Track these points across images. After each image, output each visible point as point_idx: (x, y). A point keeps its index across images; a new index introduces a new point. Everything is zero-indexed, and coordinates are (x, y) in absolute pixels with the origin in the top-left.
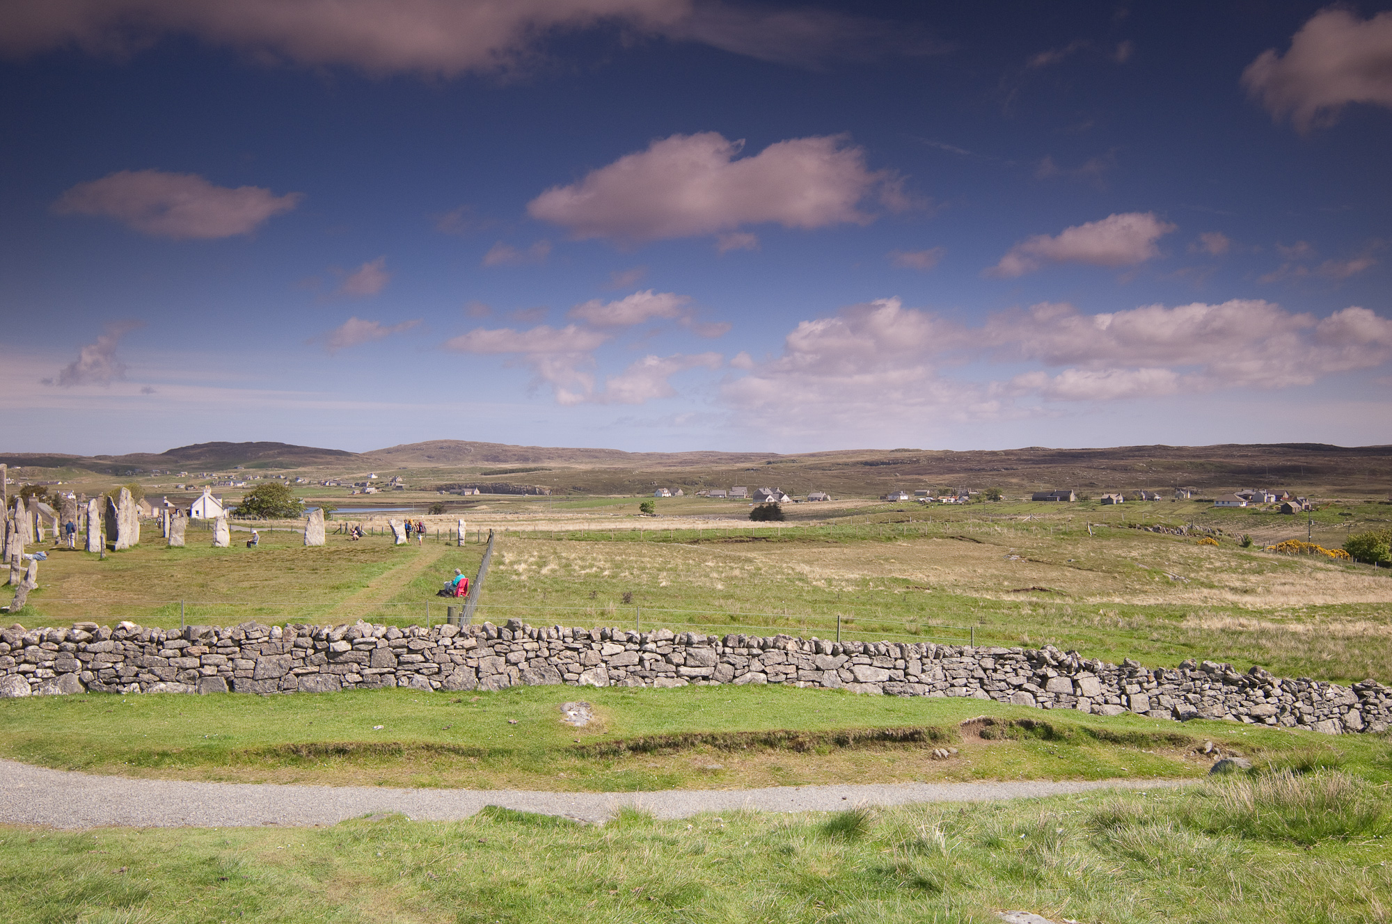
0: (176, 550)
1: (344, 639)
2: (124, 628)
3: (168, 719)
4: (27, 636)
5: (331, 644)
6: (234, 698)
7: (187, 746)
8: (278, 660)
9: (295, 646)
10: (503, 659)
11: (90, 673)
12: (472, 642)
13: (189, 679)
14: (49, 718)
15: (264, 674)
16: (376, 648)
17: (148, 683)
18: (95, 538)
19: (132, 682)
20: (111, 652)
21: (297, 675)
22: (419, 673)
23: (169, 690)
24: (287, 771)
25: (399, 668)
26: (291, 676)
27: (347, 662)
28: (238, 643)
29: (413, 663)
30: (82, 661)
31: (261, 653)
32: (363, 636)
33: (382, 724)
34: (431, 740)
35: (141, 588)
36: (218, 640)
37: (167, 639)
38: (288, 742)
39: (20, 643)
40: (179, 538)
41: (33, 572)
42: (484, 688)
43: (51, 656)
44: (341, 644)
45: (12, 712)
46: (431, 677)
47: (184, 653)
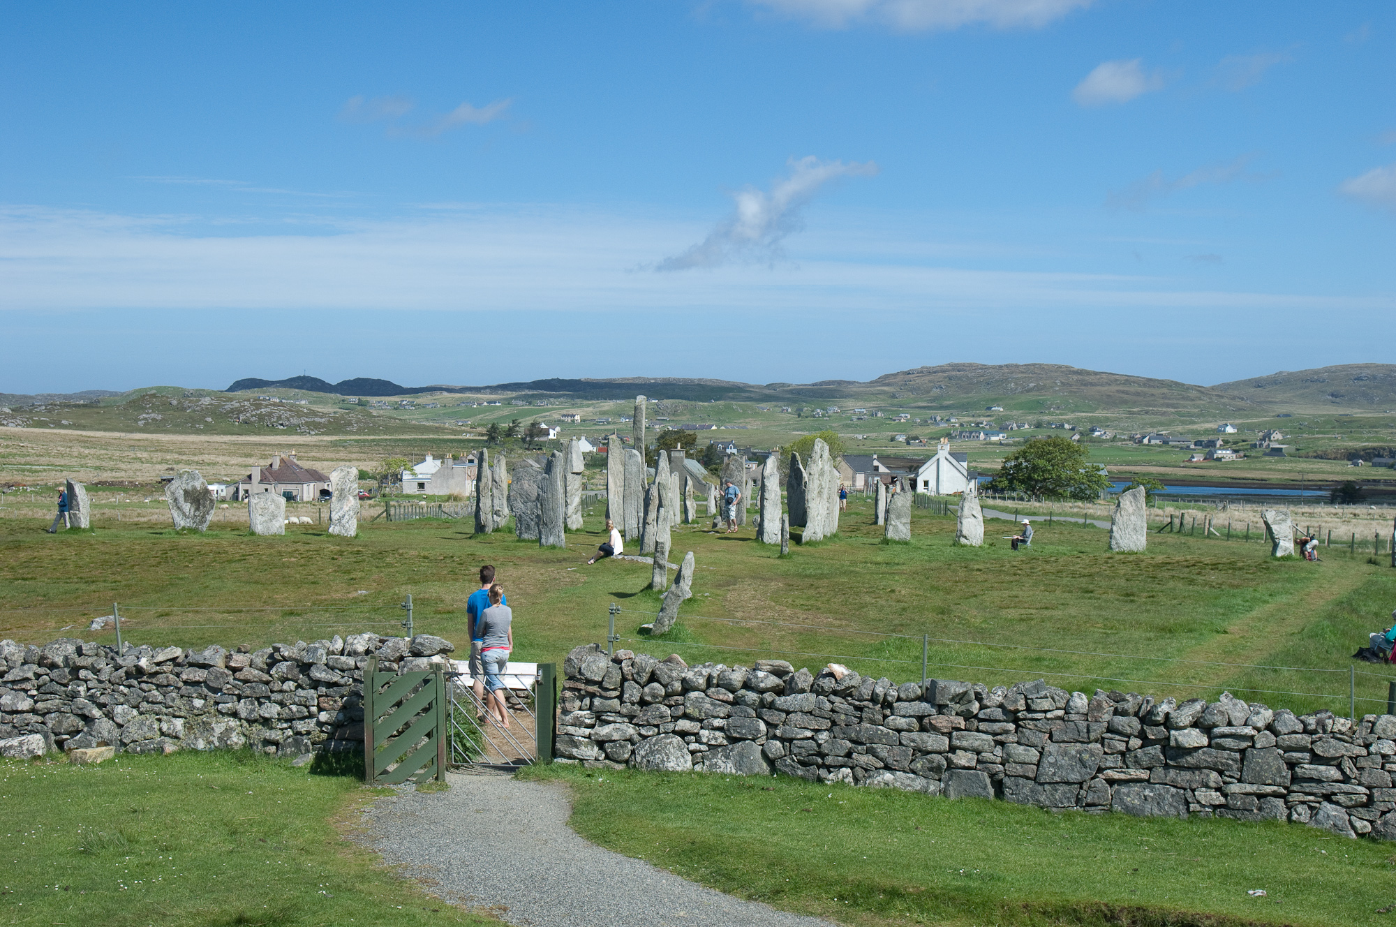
0: (898, 548)
1: (1195, 725)
2: (831, 675)
3: (899, 835)
4: (689, 675)
5: (1173, 732)
6: (1002, 811)
7: (931, 884)
8: (1079, 752)
9: (1109, 730)
11: (778, 743)
13: (931, 769)
14: (718, 810)
15: (1054, 774)
16: (1253, 747)
17: (866, 770)
18: (772, 520)
19: (842, 766)
20: (810, 713)
21: (1111, 782)
22: (1331, 802)
23: (898, 784)
25: (1295, 788)
27: (1198, 768)
28: (1013, 717)
29: (1319, 781)
30: (767, 723)
31: (1051, 738)
32: (1230, 724)
33: (1262, 887)
35: (844, 609)
36: (982, 707)
37: (899, 699)
38: (1097, 899)
39: (678, 686)
40: (901, 527)
41: (688, 572)
43: (722, 711)
44: (1189, 735)
45: (665, 794)
46: (1354, 811)
47: (924, 725)
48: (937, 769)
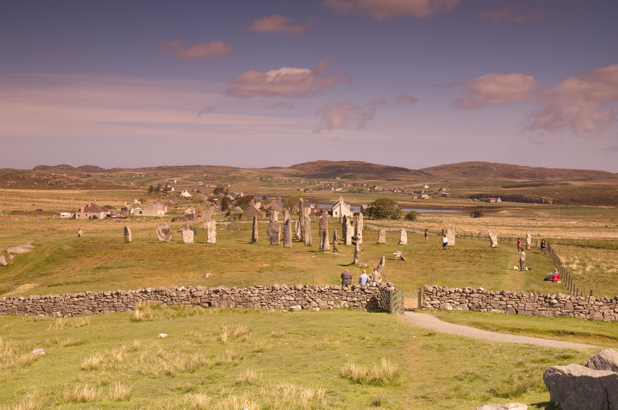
1: (555, 299)
2: (480, 290)
4: (451, 290)
5: (551, 300)
6: (517, 316)
8: (533, 304)
9: (538, 300)
10: (612, 311)
11: (471, 304)
12: (601, 303)
15: (528, 309)
16: (567, 303)
17: (490, 309)
19: (485, 308)
20: (477, 298)
21: (539, 310)
22: (582, 313)
23: (496, 311)
24: (558, 337)
25: (575, 310)
26: (537, 310)
27: (556, 307)
28: (519, 298)
29: (579, 309)
30: (468, 300)
31: (527, 302)
32: (562, 298)
33: (580, 327)
34: (600, 333)
36: (513, 296)
37: (496, 295)
39: (449, 293)
40: (383, 239)
42: (606, 320)
43: (459, 297)
44: (554, 301)
46: (586, 315)
47: (501, 300)
48: (504, 309)
